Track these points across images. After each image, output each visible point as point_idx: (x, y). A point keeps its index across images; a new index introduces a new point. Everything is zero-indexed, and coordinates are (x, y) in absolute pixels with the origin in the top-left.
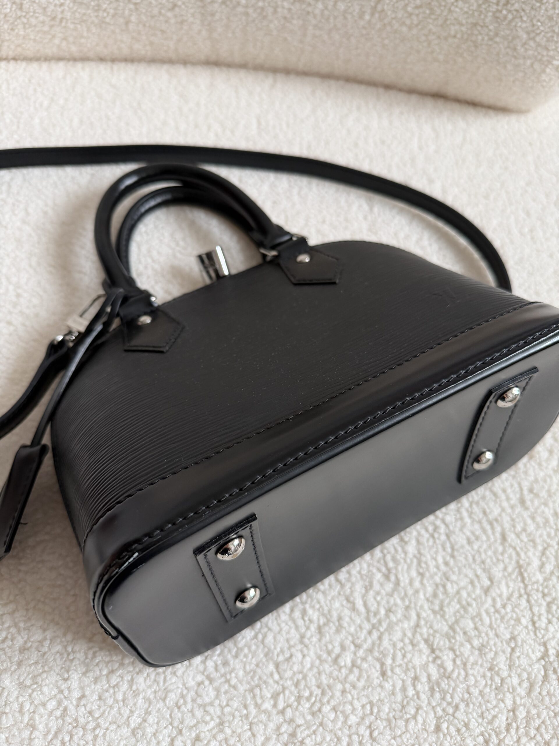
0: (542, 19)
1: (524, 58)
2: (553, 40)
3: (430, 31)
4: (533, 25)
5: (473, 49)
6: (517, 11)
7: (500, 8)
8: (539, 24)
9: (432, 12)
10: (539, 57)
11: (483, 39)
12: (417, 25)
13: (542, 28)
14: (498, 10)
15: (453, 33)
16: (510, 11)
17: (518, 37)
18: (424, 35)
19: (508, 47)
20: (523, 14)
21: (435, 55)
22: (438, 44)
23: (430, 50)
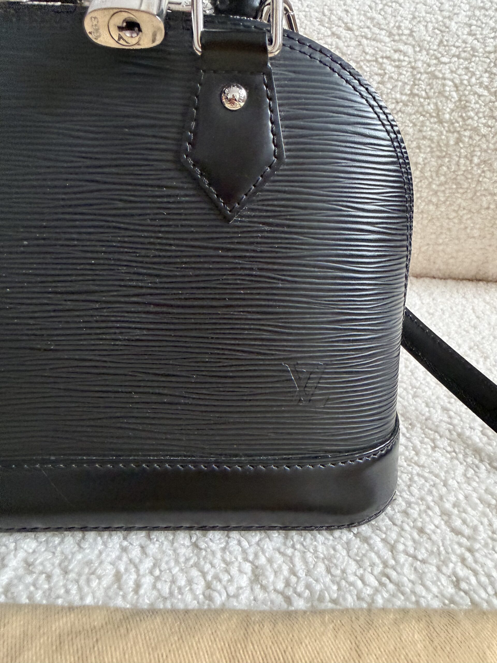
3: (459, 205)
9: (459, 185)
12: (444, 202)
15: (485, 205)
18: (454, 211)
21: (468, 231)
22: (471, 218)
23: (462, 226)
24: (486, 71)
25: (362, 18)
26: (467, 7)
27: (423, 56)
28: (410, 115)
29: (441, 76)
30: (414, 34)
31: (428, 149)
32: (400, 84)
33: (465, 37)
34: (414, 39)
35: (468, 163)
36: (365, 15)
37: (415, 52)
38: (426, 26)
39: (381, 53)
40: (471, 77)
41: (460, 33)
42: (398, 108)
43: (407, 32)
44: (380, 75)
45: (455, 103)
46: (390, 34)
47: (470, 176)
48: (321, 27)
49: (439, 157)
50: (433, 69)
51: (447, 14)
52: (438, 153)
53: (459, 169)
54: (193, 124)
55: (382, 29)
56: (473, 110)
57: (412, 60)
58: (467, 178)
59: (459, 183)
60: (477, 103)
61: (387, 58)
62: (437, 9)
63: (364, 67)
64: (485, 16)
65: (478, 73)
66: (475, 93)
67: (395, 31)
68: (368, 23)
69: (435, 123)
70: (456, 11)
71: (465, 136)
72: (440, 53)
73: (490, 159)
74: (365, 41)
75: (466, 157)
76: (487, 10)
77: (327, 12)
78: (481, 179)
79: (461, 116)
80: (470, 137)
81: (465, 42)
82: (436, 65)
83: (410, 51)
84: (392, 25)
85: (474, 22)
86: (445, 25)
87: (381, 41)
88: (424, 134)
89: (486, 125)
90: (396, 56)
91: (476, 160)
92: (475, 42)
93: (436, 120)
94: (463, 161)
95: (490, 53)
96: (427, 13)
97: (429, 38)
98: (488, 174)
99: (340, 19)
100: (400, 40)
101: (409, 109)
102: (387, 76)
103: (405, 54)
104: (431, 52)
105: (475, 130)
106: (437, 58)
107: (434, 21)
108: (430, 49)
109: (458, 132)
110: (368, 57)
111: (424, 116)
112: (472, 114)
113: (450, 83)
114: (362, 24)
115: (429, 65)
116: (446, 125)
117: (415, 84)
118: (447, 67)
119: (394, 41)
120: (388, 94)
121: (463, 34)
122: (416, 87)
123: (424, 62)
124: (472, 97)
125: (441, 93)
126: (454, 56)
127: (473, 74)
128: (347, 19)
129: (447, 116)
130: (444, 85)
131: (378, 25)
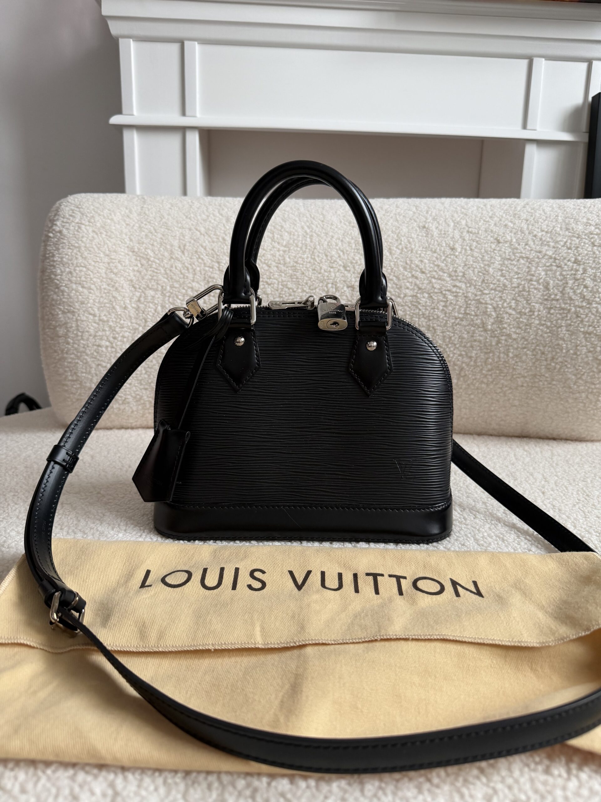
0: (582, 365)
1: (579, 392)
2: (595, 378)
3: (503, 384)
4: (577, 370)
5: (539, 392)
6: (562, 362)
7: (549, 362)
8: (581, 368)
9: (501, 371)
10: (590, 390)
11: (544, 384)
12: (492, 382)
13: (584, 371)
14: (548, 364)
15: (520, 383)
16: (557, 363)
17: (569, 379)
18: (499, 388)
19: (564, 387)
20: (566, 363)
21: (511, 401)
22: (511, 393)
23: (506, 398)
24: (513, 299)
25: (432, 265)
26: (500, 258)
27: (472, 290)
28: (465, 326)
29: (484, 302)
30: (466, 276)
31: (478, 348)
32: (457, 307)
33: (498, 277)
34: (466, 278)
35: (506, 357)
36: (433, 264)
37: (467, 287)
38: (473, 271)
39: (444, 288)
40: (503, 303)
41: (495, 275)
42: (457, 322)
43: (461, 274)
44: (444, 301)
45: (494, 318)
46: (450, 276)
47: (507, 365)
48: (404, 272)
49: (486, 353)
50: (478, 297)
51: (487, 263)
52: (485, 350)
53: (500, 361)
54: (354, 356)
55: (444, 273)
56: (506, 323)
57: (465, 292)
58: (506, 367)
59: (500, 370)
60: (508, 319)
61: (449, 291)
62: (480, 260)
63: (434, 297)
64: (511, 264)
65: (508, 300)
66: (507, 313)
67: (453, 274)
68: (436, 268)
69: (482, 331)
70: (492, 261)
71: (502, 340)
72: (483, 287)
73: (519, 354)
74: (434, 280)
75: (504, 353)
76: (512, 261)
77: (408, 262)
78: (515, 367)
79: (499, 327)
80: (506, 340)
81: (499, 280)
82: (480, 295)
83: (463, 286)
84: (451, 270)
85: (504, 268)
86: (485, 270)
87: (444, 280)
88: (475, 338)
89: (515, 333)
90: (454, 290)
91: (511, 355)
92: (505, 281)
93: (482, 329)
94: (502, 355)
95: (515, 287)
96: (474, 262)
97: (475, 278)
98: (520, 364)
99: (417, 266)
100: (457, 279)
101: (464, 323)
102: (449, 302)
103: (460, 288)
104: (477, 287)
105: (509, 336)
106: (481, 291)
107: (478, 267)
108: (476, 285)
109: (498, 337)
110: (436, 291)
111: (474, 327)
112: (505, 326)
113: (490, 307)
114: (431, 269)
115: (476, 295)
116: (489, 332)
117: (467, 307)
118: (488, 296)
119: (452, 280)
120: (449, 313)
121: (497, 276)
122: (468, 309)
123: (473, 294)
124: (505, 315)
125: (485, 313)
126: (492, 289)
127: (505, 301)
128: (422, 266)
129: (489, 327)
130: (486, 308)
131: (442, 270)
